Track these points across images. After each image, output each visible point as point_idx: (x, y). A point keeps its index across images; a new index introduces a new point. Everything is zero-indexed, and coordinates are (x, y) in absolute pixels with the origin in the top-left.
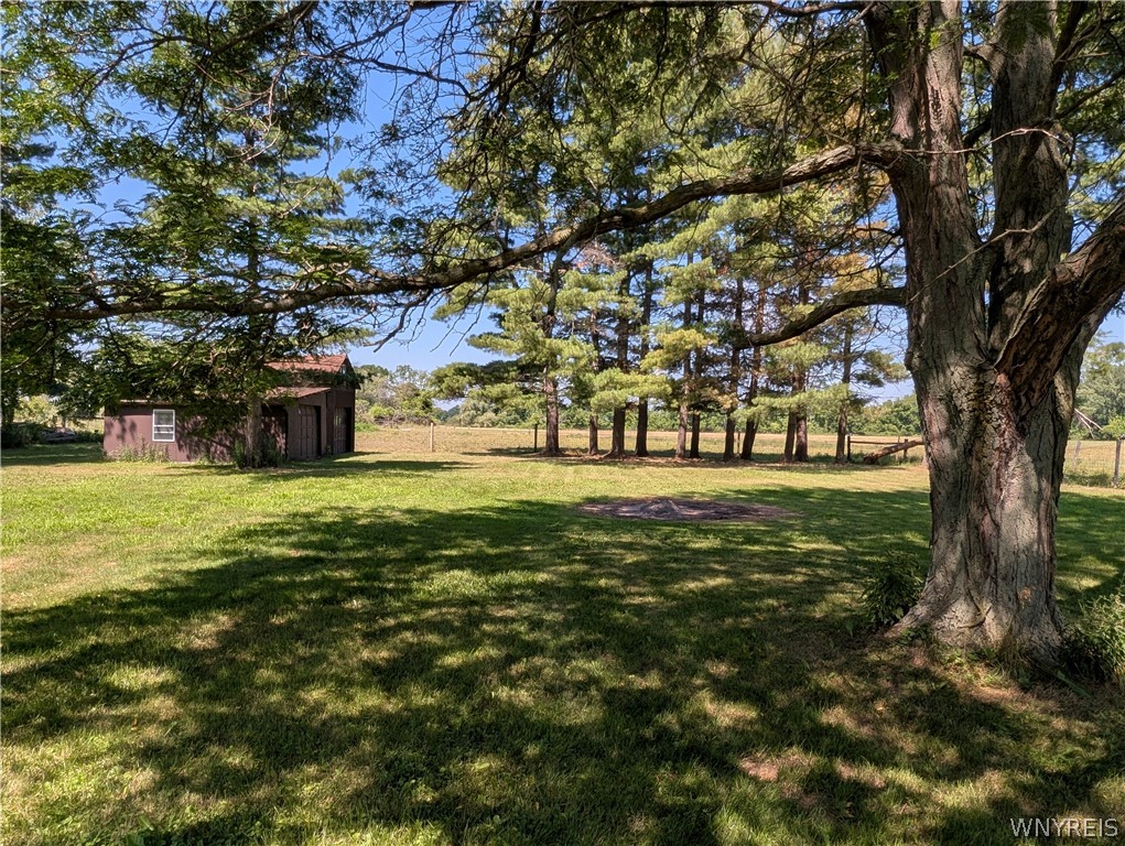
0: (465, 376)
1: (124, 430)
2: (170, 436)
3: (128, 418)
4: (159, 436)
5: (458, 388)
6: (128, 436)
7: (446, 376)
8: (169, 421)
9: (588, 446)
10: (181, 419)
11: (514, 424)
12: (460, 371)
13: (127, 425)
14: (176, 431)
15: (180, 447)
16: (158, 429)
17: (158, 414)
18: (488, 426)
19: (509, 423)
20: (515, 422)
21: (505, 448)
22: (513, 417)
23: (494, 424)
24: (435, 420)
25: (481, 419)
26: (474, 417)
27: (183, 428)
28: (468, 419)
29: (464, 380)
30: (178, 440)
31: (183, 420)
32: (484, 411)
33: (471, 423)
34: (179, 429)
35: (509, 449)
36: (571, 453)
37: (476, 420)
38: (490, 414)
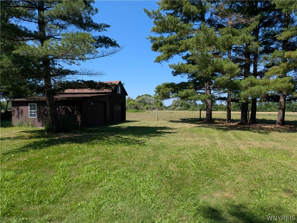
0: (169, 88)
1: (19, 113)
2: (35, 115)
3: (20, 108)
4: (31, 115)
5: (167, 93)
6: (20, 116)
7: (161, 88)
8: (34, 109)
9: (226, 118)
10: (38, 107)
11: (186, 110)
12: (167, 86)
13: (20, 111)
14: (37, 114)
15: (39, 121)
16: (31, 112)
17: (30, 105)
18: (179, 110)
19: (185, 110)
20: (186, 109)
21: (186, 118)
22: (186, 108)
23: (180, 110)
24: (164, 109)
25: (177, 108)
26: (175, 108)
27: (40, 112)
28: (173, 108)
29: (169, 90)
30: (38, 118)
31: (40, 109)
32: (178, 106)
33: (174, 109)
34: (38, 113)
35: (188, 119)
36: (218, 122)
37: (175, 109)
38: (179, 107)
